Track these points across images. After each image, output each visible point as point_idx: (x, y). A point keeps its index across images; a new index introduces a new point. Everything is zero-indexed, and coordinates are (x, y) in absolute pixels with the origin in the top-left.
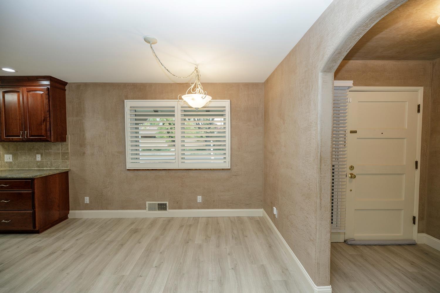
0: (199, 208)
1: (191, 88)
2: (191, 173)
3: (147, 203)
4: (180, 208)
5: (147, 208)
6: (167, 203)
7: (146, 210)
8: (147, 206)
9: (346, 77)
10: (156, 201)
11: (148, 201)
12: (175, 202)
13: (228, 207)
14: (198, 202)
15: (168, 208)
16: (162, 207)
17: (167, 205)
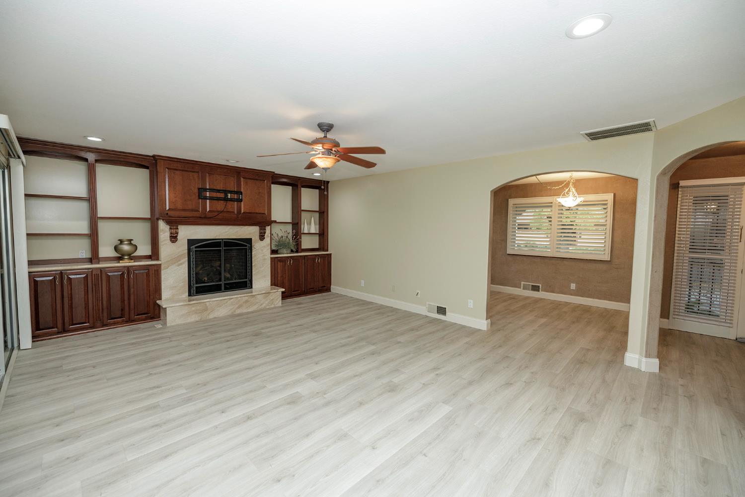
0: (572, 295)
2: (565, 262)
4: (553, 292)
6: (540, 285)
7: (521, 288)
8: (522, 285)
10: (530, 282)
11: (523, 282)
12: (548, 286)
13: (605, 298)
14: (572, 289)
15: (540, 290)
16: (535, 288)
17: (540, 287)
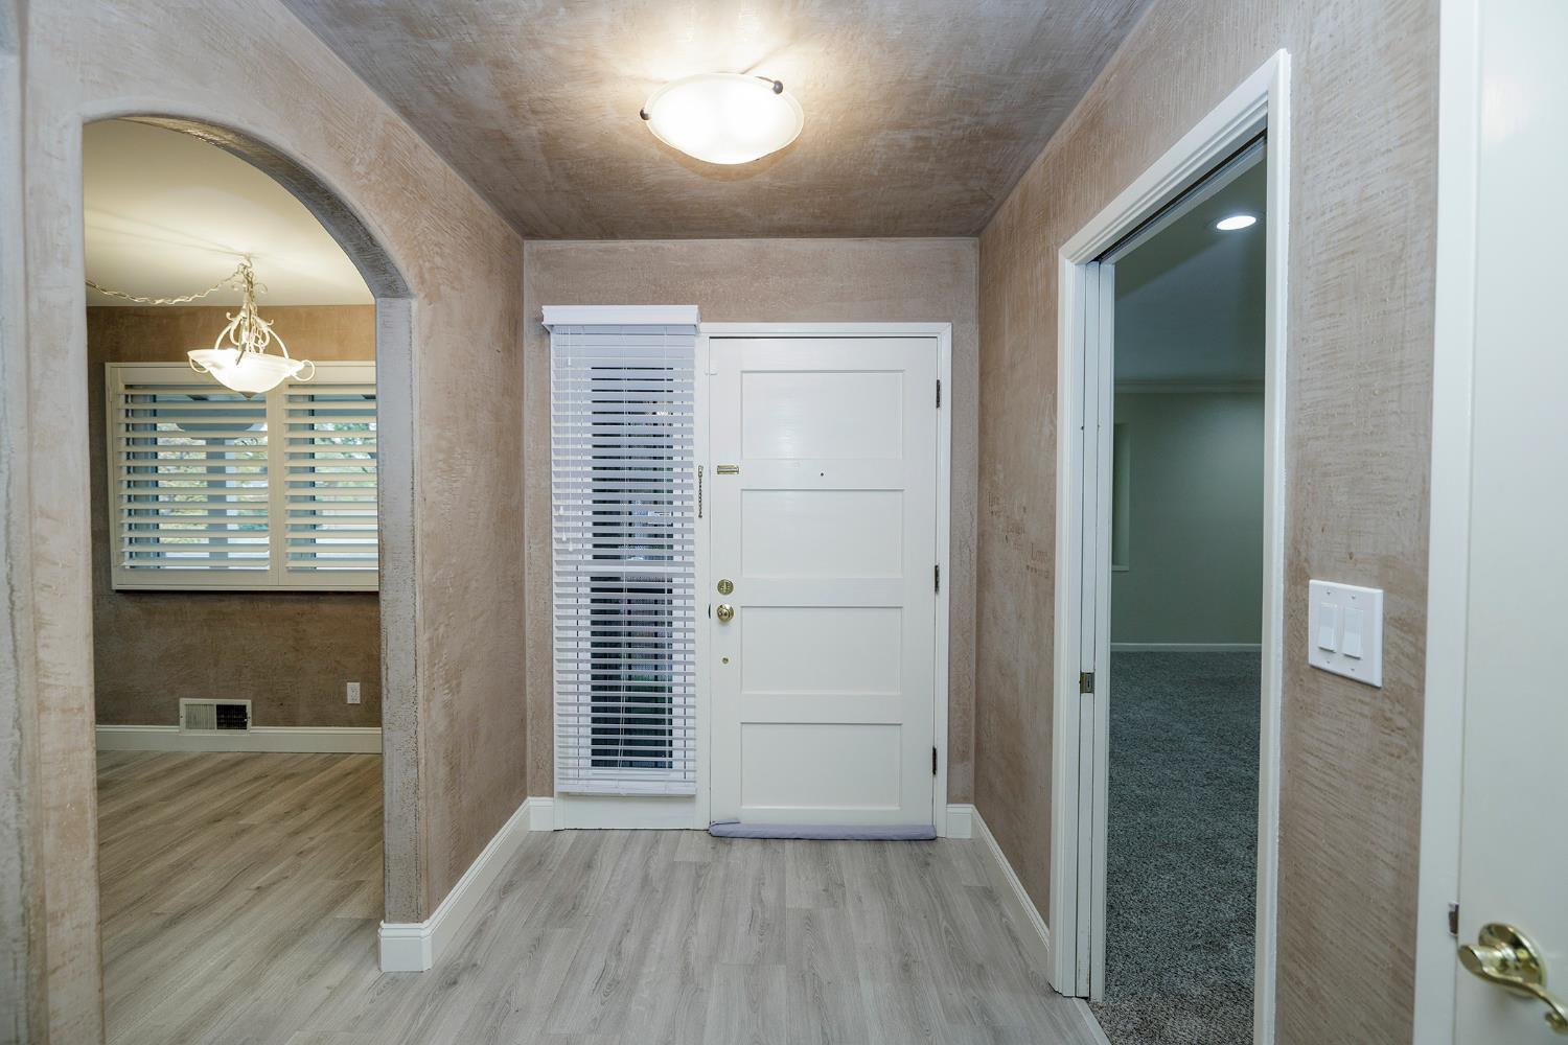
0: (351, 724)
1: (228, 332)
3: (183, 701)
4: (291, 721)
5: (183, 721)
6: (248, 703)
7: (178, 724)
8: (183, 712)
9: (698, 293)
10: (211, 696)
11: (186, 697)
12: (273, 701)
14: (349, 702)
15: (249, 721)
16: (231, 717)
17: (249, 711)
